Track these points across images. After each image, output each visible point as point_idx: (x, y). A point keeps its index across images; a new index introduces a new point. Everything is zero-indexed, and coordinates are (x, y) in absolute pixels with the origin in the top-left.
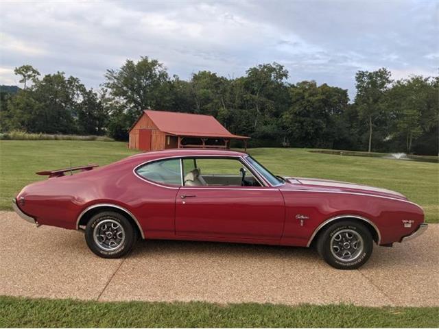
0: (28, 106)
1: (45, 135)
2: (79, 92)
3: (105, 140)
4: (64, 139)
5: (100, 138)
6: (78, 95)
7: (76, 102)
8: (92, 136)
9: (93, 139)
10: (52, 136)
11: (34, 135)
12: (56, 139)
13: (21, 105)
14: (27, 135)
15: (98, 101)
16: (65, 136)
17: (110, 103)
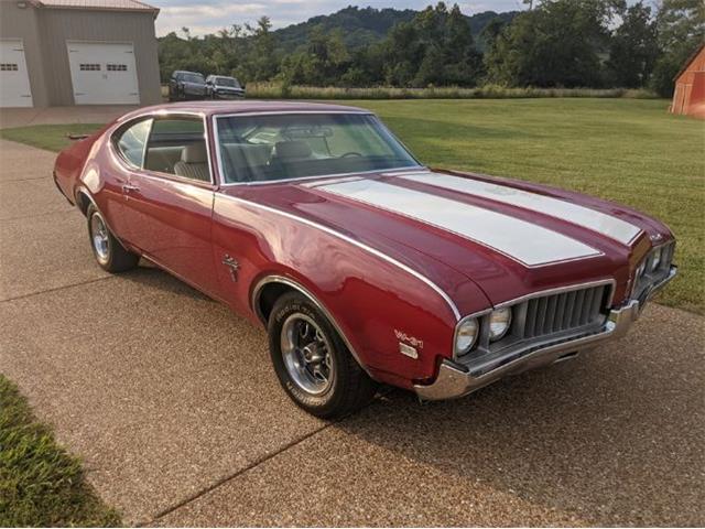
0: (525, 41)
1: (536, 91)
2: (612, 9)
3: (639, 98)
4: (565, 96)
5: (633, 92)
6: (610, 14)
7: (606, 28)
8: (617, 90)
9: (619, 96)
10: (547, 91)
11: (518, 91)
12: (552, 96)
13: (515, 42)
14: (508, 92)
15: (649, 23)
16: (569, 91)
17: (672, 24)
